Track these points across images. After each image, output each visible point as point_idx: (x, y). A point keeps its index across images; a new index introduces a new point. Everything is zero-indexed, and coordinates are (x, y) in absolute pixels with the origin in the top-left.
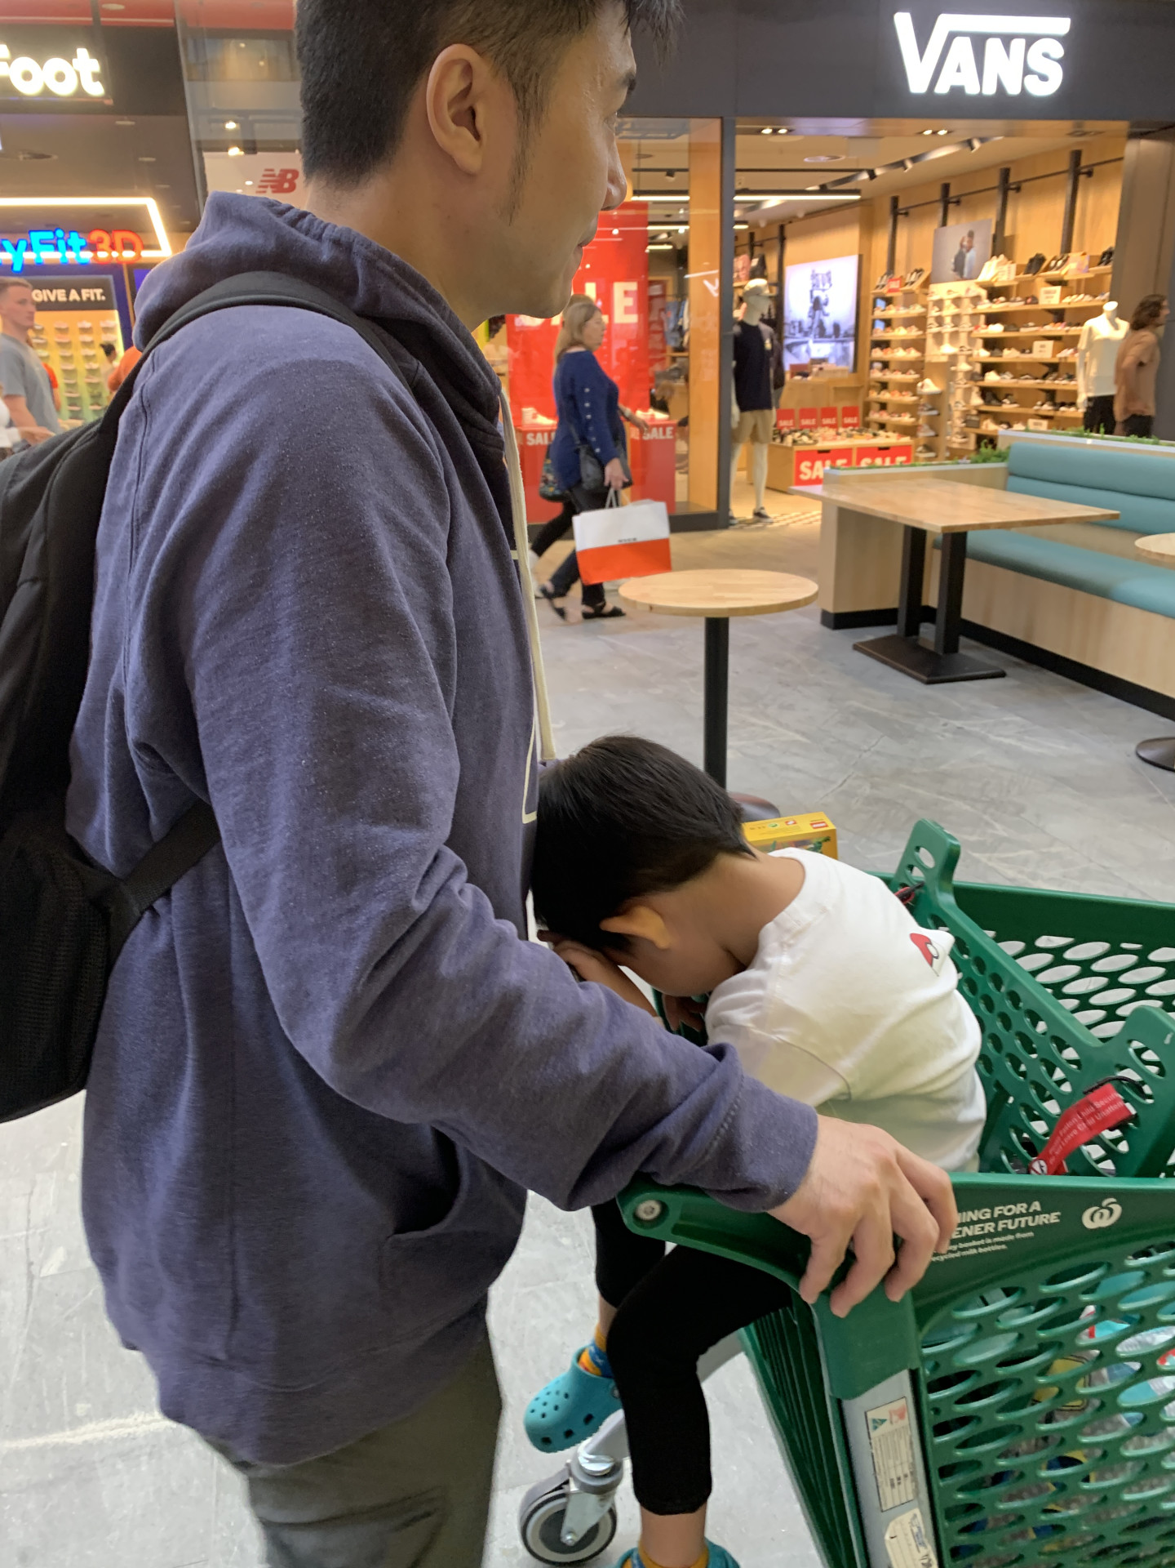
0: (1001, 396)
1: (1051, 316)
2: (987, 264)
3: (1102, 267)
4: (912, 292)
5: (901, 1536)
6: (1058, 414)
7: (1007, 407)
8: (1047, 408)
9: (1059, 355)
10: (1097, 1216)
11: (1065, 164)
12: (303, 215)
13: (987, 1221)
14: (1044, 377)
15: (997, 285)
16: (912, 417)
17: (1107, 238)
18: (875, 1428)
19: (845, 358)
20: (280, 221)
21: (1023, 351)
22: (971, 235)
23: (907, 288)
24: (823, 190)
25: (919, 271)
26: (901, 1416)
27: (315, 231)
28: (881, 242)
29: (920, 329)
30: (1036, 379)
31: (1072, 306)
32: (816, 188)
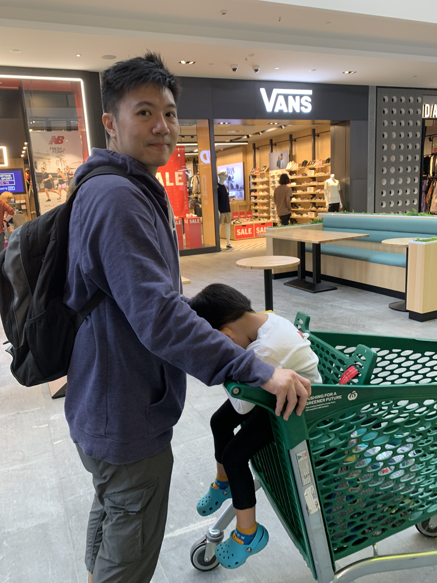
0: (297, 206)
1: (311, 179)
2: (288, 164)
3: (327, 164)
4: (264, 174)
5: (309, 495)
6: (318, 210)
7: (300, 209)
8: (314, 208)
9: (316, 192)
10: (351, 396)
11: (310, 133)
12: (115, 153)
13: (322, 398)
14: (312, 199)
15: (292, 170)
16: (267, 214)
17: (328, 155)
18: (299, 459)
19: (241, 196)
20: (109, 154)
21: (304, 191)
22: (282, 155)
23: (262, 172)
24: (231, 141)
25: (265, 167)
26: (306, 455)
27: (117, 156)
28: (250, 158)
29: (267, 185)
30: (309, 199)
31: (319, 176)
32: (229, 141)
